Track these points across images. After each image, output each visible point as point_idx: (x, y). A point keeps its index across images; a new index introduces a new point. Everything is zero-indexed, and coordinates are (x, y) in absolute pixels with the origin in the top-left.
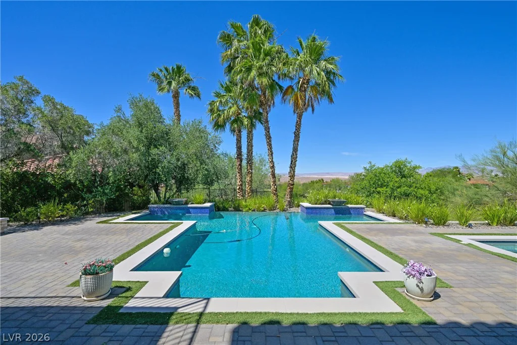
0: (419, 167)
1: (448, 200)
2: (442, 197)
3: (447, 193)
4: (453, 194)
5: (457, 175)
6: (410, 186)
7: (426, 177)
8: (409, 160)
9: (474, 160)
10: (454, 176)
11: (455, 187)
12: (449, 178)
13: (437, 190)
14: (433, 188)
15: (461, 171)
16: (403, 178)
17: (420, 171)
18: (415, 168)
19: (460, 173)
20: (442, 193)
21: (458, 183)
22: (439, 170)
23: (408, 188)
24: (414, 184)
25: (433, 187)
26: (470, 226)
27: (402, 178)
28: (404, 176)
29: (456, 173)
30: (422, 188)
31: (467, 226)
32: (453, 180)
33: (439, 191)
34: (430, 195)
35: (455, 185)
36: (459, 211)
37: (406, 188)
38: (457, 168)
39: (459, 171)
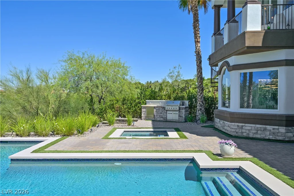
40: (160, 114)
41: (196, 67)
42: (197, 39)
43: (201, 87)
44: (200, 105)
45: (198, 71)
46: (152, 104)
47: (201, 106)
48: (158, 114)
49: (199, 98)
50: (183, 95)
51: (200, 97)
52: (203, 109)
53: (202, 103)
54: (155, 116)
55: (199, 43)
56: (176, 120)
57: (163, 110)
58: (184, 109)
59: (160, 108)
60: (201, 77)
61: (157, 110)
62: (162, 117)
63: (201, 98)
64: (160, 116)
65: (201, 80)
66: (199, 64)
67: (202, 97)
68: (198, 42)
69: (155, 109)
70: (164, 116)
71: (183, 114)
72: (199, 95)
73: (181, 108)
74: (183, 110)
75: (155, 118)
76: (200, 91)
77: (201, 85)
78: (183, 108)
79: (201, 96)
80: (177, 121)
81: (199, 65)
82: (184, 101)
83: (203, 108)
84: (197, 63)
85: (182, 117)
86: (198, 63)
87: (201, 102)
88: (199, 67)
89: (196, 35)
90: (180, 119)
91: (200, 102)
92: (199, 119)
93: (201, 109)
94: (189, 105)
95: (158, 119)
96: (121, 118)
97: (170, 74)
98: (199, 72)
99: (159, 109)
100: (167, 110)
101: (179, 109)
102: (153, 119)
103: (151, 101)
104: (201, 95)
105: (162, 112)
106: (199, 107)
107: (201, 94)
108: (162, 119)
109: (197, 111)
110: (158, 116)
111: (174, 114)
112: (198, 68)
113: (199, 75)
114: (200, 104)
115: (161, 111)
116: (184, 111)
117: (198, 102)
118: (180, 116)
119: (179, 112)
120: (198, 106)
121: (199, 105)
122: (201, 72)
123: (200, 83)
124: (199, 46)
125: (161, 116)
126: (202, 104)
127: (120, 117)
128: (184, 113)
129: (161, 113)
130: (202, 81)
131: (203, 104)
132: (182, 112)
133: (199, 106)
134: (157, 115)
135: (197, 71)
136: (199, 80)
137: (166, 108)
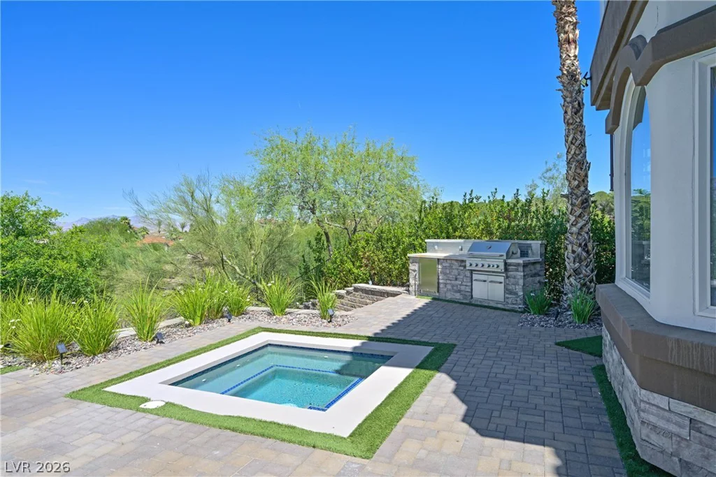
0: (57, 214)
1: (115, 276)
2: (104, 273)
3: (113, 263)
4: (122, 263)
5: (126, 230)
6: (38, 255)
7: (72, 233)
8: (33, 196)
9: (153, 203)
10: (122, 232)
11: (126, 251)
12: (115, 235)
13: (94, 259)
14: (86, 255)
15: (131, 224)
16: (20, 238)
17: (59, 221)
18: (47, 215)
19: (130, 227)
20: (103, 264)
21: (129, 244)
22: (99, 223)
23: (33, 260)
24: (46, 250)
25: (87, 253)
26: (159, 339)
27: (17, 237)
28: (21, 233)
29: (125, 227)
30: (64, 258)
31: (153, 339)
32: (122, 239)
33: (98, 260)
34: (80, 271)
35: (126, 247)
36: (135, 308)
37: (27, 259)
38: (127, 219)
39: (129, 224)
40: (453, 282)
41: (563, 127)
42: (566, 33)
43: (579, 193)
44: (575, 259)
45: (570, 139)
46: (440, 250)
47: (578, 259)
48: (448, 282)
49: (572, 234)
50: (529, 222)
51: (574, 229)
52: (585, 271)
53: (584, 249)
54: (441, 286)
55: (573, 46)
56: (498, 302)
57: (462, 268)
58: (521, 269)
59: (453, 262)
60: (578, 161)
61: (444, 268)
62: (459, 291)
63: (579, 234)
64: (453, 286)
65: (578, 171)
66: (572, 117)
67: (581, 228)
68: (569, 43)
69: (441, 264)
70: (463, 288)
71: (517, 284)
72: (571, 222)
73: (510, 265)
74: (517, 270)
75: (441, 290)
76: (575, 208)
77: (578, 186)
78: (518, 265)
79: (579, 225)
80: (499, 306)
81: (571, 121)
82: (529, 242)
83: (587, 266)
84: (566, 112)
85: (516, 294)
86: (569, 113)
87: (580, 245)
88: (571, 127)
89: (562, 19)
90: (510, 301)
91: (575, 248)
92: (569, 306)
93: (576, 272)
94: (543, 255)
95: (449, 296)
96: (373, 284)
97: (548, 173)
98: (572, 143)
99: (451, 267)
100: (472, 271)
101: (506, 270)
102: (437, 294)
103: (438, 241)
104: (577, 223)
105: (459, 275)
106: (572, 264)
107: (580, 220)
108: (458, 296)
109: (566, 278)
110: (449, 287)
111: (491, 282)
112: (569, 132)
113: (572, 152)
114: (573, 252)
115: (455, 272)
116: (522, 274)
117: (570, 247)
118: (507, 291)
119: (507, 277)
120: (567, 260)
121: (571, 256)
122: (578, 142)
123: (575, 179)
124: (572, 55)
125: (455, 288)
126: (584, 254)
127: (370, 282)
128: (521, 282)
129: (456, 279)
130: (582, 173)
131: (587, 252)
132: (515, 278)
133: (572, 259)
134: (446, 284)
135: (566, 141)
136: (573, 170)
137: (468, 264)
